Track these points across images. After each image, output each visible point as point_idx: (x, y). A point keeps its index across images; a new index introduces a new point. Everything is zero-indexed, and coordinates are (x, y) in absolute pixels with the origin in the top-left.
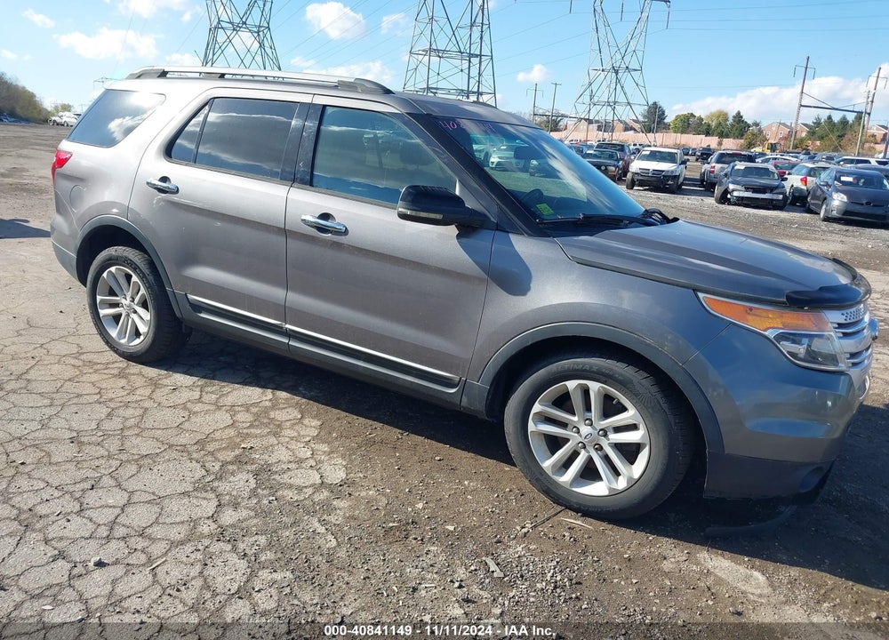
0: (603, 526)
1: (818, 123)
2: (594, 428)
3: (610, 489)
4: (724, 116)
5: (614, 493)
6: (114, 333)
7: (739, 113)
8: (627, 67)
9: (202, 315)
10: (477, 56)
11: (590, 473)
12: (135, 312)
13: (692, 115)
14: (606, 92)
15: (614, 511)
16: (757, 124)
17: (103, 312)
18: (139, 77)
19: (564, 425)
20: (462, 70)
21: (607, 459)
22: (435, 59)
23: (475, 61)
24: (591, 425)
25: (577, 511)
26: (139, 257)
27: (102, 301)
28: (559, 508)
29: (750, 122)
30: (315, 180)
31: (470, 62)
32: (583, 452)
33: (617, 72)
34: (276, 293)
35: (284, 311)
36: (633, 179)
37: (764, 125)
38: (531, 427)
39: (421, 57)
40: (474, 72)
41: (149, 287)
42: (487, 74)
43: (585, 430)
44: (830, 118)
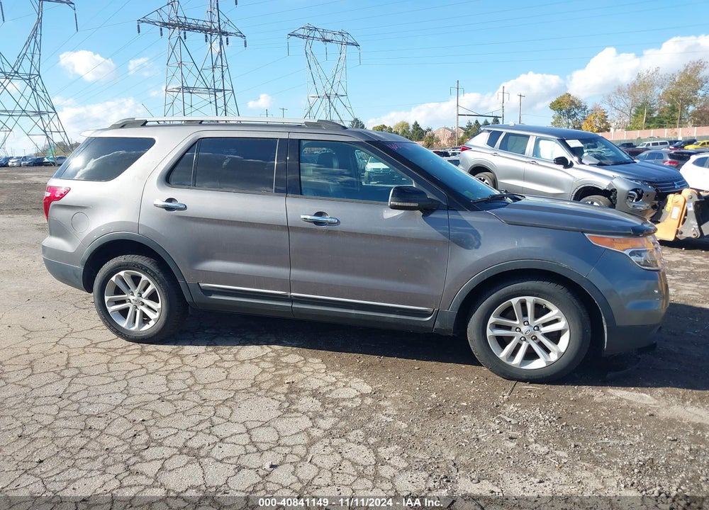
0: (546, 387)
1: (470, 126)
2: (531, 326)
3: (547, 362)
4: (407, 126)
5: (550, 365)
6: (124, 324)
7: (416, 123)
8: (336, 94)
9: (213, 297)
10: (221, 91)
11: (531, 355)
12: (143, 304)
13: (384, 126)
14: (324, 113)
15: (551, 376)
16: (430, 130)
17: (111, 309)
18: (123, 127)
19: (509, 328)
20: (211, 103)
21: (541, 344)
22: (187, 95)
23: (220, 95)
24: (528, 324)
25: (525, 381)
26: (148, 261)
27: (110, 301)
28: (514, 382)
29: (424, 128)
30: (303, 191)
31: (216, 95)
32: (524, 343)
33: (329, 98)
34: (281, 272)
35: (289, 284)
36: (369, 177)
37: (434, 130)
38: (489, 333)
39: (175, 94)
40: (220, 103)
41: (159, 282)
42: (231, 103)
43: (524, 329)
44: (477, 122)
